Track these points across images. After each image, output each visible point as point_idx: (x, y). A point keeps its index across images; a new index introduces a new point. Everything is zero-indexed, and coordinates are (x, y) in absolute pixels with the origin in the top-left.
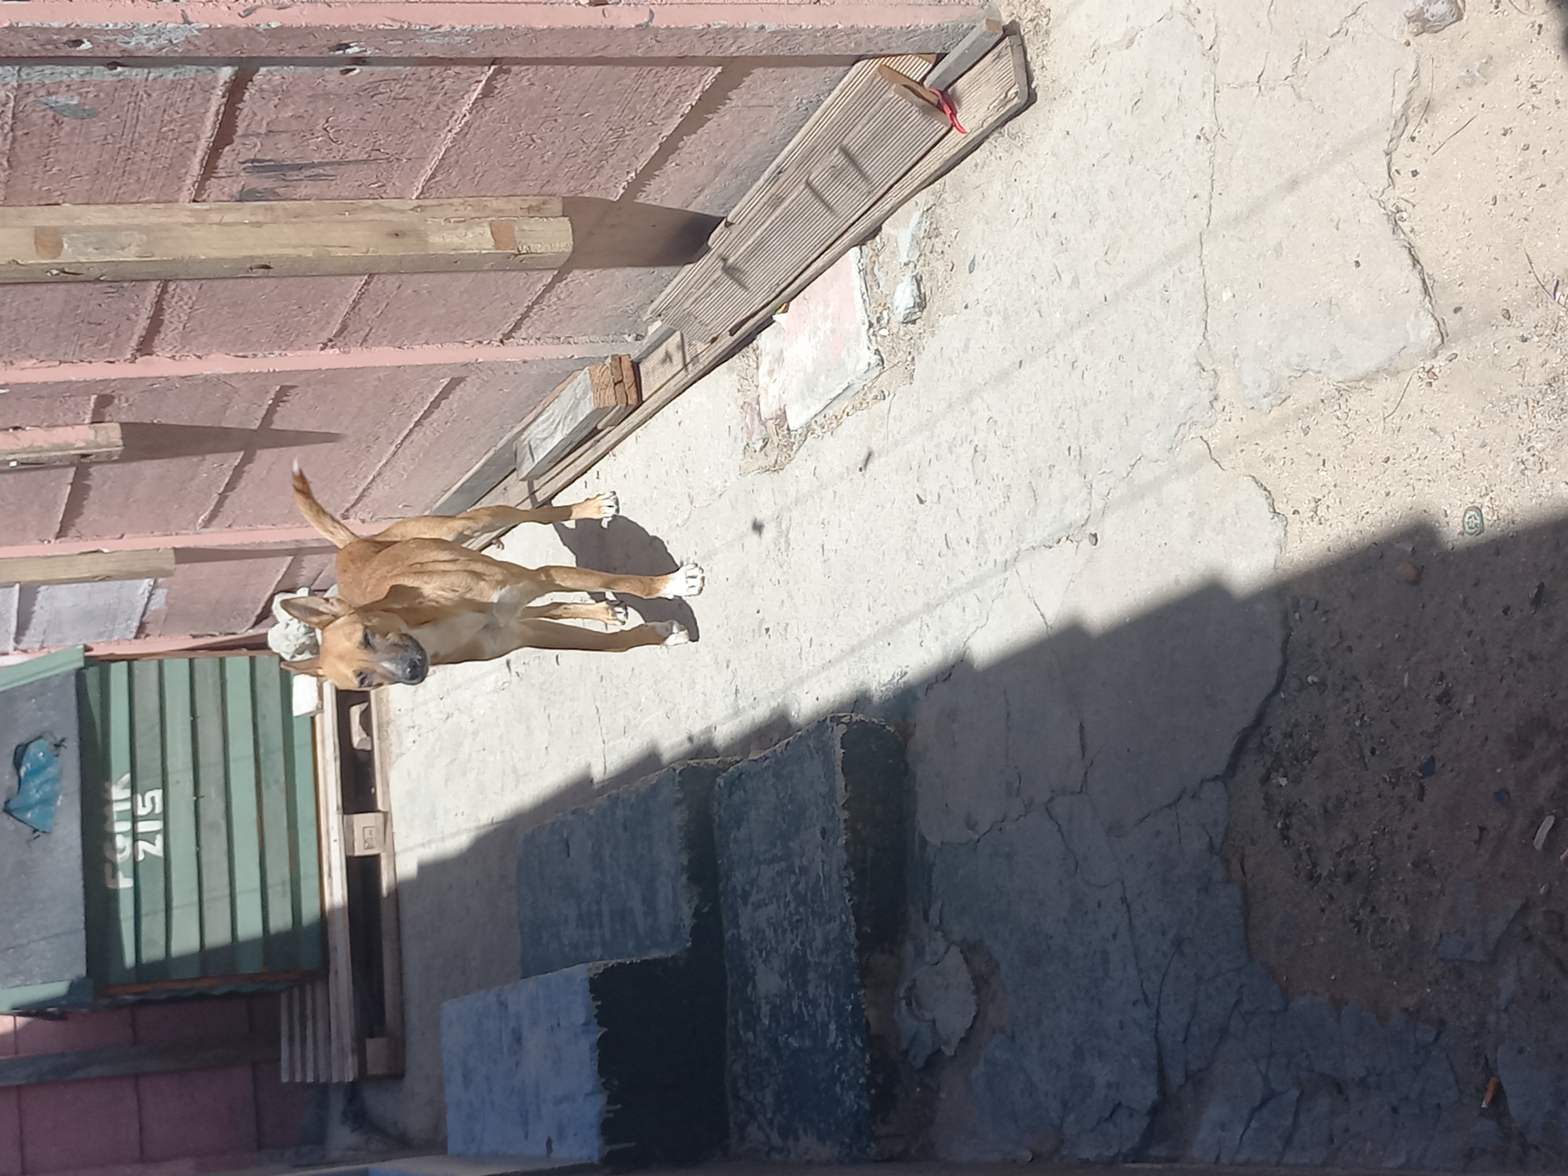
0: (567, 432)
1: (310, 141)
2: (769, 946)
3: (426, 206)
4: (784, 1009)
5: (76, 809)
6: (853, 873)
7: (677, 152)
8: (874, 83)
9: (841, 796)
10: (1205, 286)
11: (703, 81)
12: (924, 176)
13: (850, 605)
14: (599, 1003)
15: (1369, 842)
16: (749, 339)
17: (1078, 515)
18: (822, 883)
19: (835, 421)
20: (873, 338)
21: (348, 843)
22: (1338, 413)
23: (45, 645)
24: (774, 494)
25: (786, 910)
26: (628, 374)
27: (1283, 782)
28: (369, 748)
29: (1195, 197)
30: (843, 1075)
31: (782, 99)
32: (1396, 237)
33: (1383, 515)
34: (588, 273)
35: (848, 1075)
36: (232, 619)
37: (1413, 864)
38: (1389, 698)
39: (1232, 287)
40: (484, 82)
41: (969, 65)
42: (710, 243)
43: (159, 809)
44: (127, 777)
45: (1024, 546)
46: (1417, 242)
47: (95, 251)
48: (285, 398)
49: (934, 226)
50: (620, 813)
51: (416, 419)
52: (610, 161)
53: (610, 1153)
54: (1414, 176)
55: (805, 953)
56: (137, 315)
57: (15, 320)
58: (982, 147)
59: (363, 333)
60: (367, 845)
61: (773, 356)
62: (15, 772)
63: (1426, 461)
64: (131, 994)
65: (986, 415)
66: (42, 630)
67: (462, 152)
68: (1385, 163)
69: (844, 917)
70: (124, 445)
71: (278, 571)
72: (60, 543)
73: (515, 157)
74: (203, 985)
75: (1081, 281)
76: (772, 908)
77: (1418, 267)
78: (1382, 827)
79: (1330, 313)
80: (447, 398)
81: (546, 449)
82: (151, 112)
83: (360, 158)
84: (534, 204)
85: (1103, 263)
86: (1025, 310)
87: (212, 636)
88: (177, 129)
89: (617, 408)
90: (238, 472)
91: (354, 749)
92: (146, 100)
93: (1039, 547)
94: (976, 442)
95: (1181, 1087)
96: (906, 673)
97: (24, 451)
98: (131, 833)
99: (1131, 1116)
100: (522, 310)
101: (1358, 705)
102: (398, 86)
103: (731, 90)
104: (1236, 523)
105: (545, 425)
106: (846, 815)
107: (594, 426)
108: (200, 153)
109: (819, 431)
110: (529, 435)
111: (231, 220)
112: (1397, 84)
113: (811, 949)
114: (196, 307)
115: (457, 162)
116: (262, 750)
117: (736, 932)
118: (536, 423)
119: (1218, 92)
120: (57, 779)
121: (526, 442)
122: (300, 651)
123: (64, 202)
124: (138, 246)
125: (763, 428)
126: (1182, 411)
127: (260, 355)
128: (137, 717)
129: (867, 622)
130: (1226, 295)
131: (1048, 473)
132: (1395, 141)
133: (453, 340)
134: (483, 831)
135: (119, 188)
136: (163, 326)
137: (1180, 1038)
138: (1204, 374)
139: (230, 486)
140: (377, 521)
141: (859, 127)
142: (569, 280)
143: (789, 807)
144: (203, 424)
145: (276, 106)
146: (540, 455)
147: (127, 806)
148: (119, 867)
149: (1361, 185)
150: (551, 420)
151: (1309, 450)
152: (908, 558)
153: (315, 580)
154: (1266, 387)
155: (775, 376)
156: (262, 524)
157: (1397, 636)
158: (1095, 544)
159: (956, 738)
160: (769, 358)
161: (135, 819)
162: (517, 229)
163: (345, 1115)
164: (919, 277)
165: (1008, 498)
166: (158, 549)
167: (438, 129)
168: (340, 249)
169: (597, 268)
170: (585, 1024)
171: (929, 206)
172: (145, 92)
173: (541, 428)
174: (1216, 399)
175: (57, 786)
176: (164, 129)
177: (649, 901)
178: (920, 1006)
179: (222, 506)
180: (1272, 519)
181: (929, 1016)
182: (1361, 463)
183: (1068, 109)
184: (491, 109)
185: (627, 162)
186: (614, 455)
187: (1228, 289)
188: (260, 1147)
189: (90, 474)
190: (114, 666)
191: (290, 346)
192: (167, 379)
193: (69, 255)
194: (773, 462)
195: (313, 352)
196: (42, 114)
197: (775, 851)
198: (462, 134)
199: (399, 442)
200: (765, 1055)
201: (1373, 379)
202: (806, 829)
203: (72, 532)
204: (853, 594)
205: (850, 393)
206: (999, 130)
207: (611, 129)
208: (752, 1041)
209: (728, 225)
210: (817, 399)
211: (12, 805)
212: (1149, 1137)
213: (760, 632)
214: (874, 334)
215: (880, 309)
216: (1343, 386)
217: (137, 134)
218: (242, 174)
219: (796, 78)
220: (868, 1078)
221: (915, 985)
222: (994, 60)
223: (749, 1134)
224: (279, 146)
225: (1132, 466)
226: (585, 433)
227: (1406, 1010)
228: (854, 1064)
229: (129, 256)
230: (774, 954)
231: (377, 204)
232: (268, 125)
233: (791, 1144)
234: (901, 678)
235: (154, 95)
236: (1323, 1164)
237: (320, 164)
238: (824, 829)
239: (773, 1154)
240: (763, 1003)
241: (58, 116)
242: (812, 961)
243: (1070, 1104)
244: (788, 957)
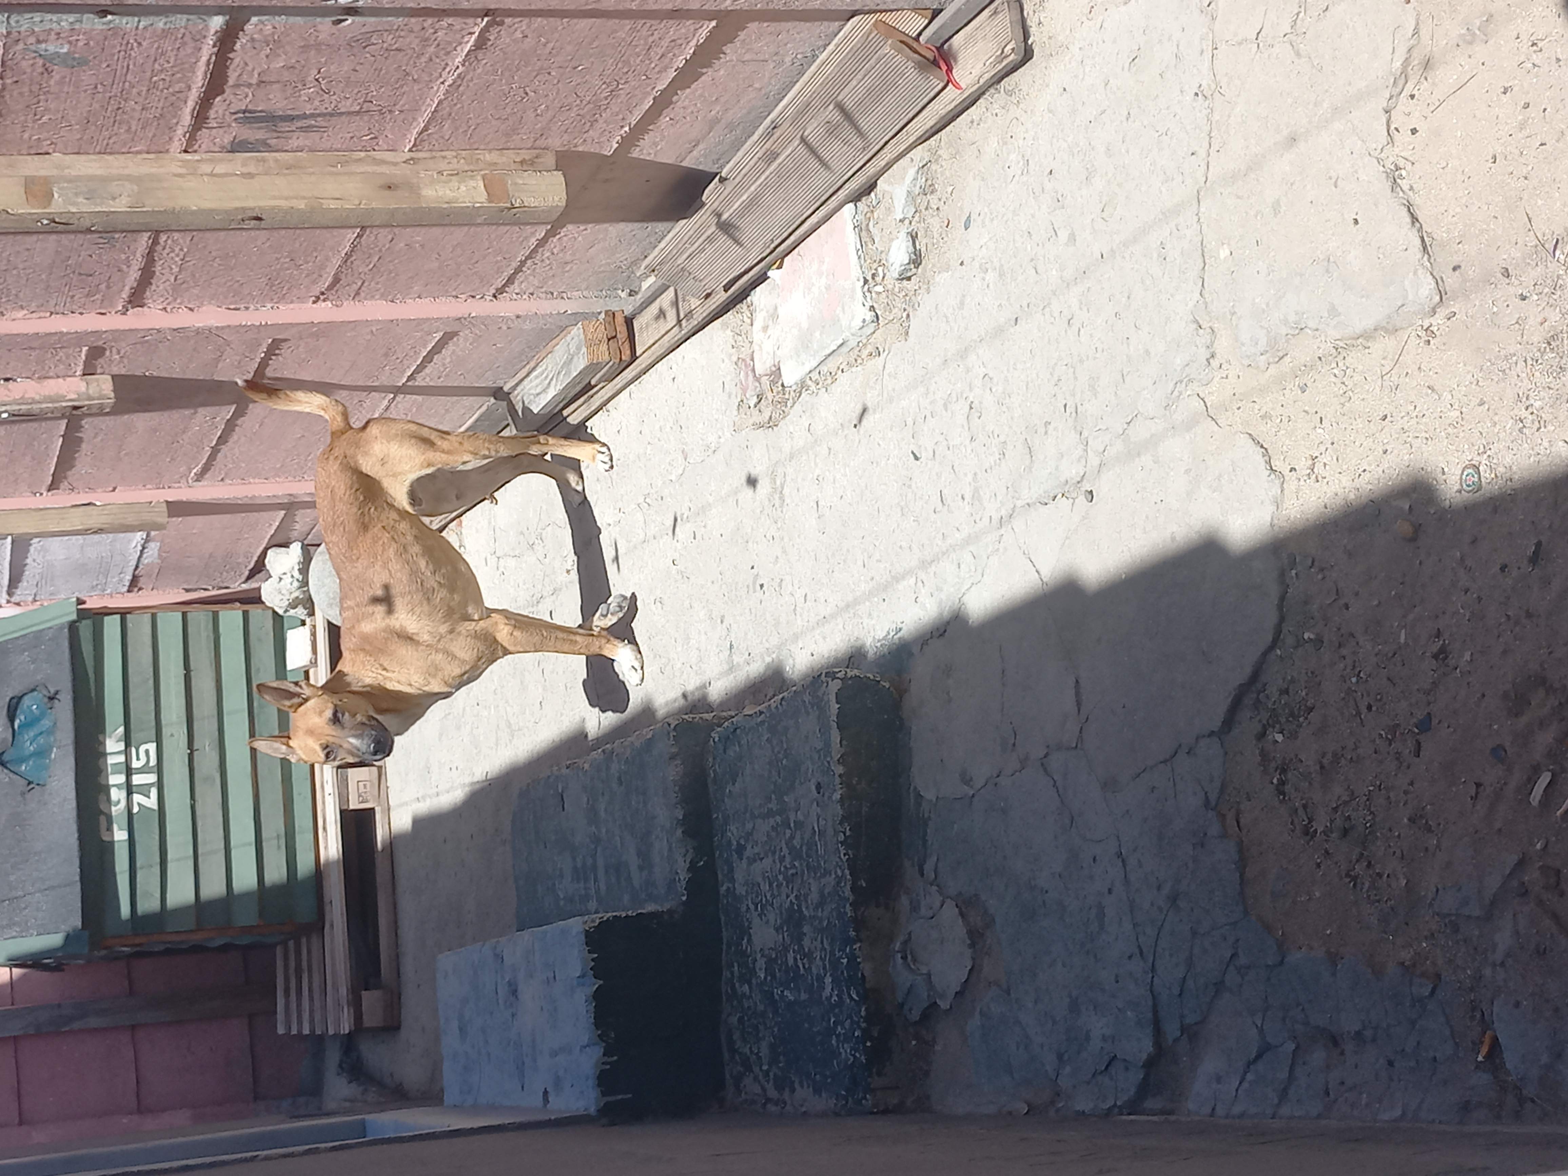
0: (560, 387)
1: (302, 92)
2: (764, 899)
3: (419, 159)
4: (779, 962)
5: (71, 762)
6: (848, 828)
7: (672, 106)
8: (870, 38)
9: (836, 751)
10: (1202, 244)
11: (697, 35)
12: (920, 131)
13: (845, 561)
14: (596, 955)
15: (1365, 798)
16: (743, 295)
17: (1074, 472)
18: (817, 838)
19: (829, 378)
20: (867, 294)
21: (343, 795)
22: (1335, 371)
23: (37, 598)
24: (768, 451)
25: (781, 864)
26: (622, 330)
27: (1279, 738)
29: (1193, 154)
30: (839, 1028)
31: (776, 54)
32: (1395, 195)
33: (1381, 472)
34: (582, 228)
35: (843, 1027)
36: (225, 573)
37: (1409, 820)
38: (1386, 655)
39: (1229, 244)
40: (477, 34)
41: (966, 21)
42: (704, 198)
43: (153, 762)
44: (121, 729)
45: (1019, 503)
46: (1417, 200)
47: (86, 201)
48: (277, 352)
49: (929, 182)
50: (614, 767)
51: (409, 374)
52: (604, 115)
53: (607, 1104)
54: (1413, 134)
55: (799, 906)
56: (128, 267)
58: (978, 103)
59: (355, 287)
60: (361, 799)
61: (767, 312)
62: (9, 724)
63: (1424, 420)
64: (125, 946)
65: (982, 371)
66: (35, 583)
67: (455, 105)
68: (1384, 121)
69: (839, 873)
70: (115, 397)
71: (271, 525)
72: (53, 495)
73: (508, 110)
74: (197, 938)
75: (1077, 238)
76: (767, 862)
77: (1418, 225)
78: (1378, 783)
79: (1327, 271)
80: (440, 352)
81: (540, 404)
82: (141, 61)
83: (352, 109)
84: (527, 158)
85: (1100, 220)
86: (1021, 266)
87: (205, 589)
88: (168, 79)
89: (611, 363)
90: (230, 426)
92: (136, 49)
93: (1035, 503)
94: (971, 399)
95: (1176, 1040)
96: (900, 629)
97: (15, 402)
98: (125, 786)
99: (1127, 1069)
100: (515, 264)
101: (1355, 661)
102: (391, 37)
103: (725, 45)
104: (1232, 480)
105: (538, 381)
106: (840, 770)
107: (587, 381)
108: (191, 103)
109: (813, 387)
110: (522, 390)
111: (222, 172)
112: (1396, 42)
113: (806, 901)
114: (188, 259)
115: (450, 115)
116: (255, 703)
117: (731, 885)
118: (529, 379)
119: (1216, 48)
120: (50, 732)
121: (519, 398)
122: (293, 605)
123: (54, 152)
124: (129, 196)
125: (757, 384)
126: (1179, 369)
127: (252, 307)
128: (131, 670)
129: (862, 578)
130: (1224, 253)
131: (1043, 430)
132: (1394, 99)
133: (446, 294)
134: (477, 786)
135: (110, 138)
136: (155, 278)
137: (1176, 991)
138: (1201, 331)
139: (222, 440)
141: (854, 82)
142: (562, 234)
143: (784, 762)
144: (195, 377)
145: (267, 56)
146: (534, 409)
147: (122, 758)
148: (114, 820)
149: (1359, 142)
150: (544, 375)
151: (1306, 408)
152: (903, 515)
153: (308, 534)
154: (1263, 345)
155: (769, 332)
156: (254, 478)
157: (1393, 593)
158: (1091, 501)
159: (951, 694)
160: (764, 313)
161: (129, 772)
162: (510, 182)
163: (340, 1066)
164: (914, 234)
165: (1004, 454)
166: (151, 503)
167: (431, 81)
168: (332, 201)
169: (590, 223)
170: (582, 976)
171: (924, 162)
172: (136, 41)
173: (534, 384)
174: (1213, 356)
175: (51, 739)
176: (155, 79)
177: (644, 856)
178: (915, 960)
179: (214, 460)
180: (1269, 476)
181: (924, 970)
182: (1359, 421)
183: (1065, 65)
184: (484, 62)
185: (621, 116)
186: (608, 411)
187: (1225, 246)
188: (257, 1098)
189: (82, 427)
190: (107, 619)
191: (282, 299)
192: (159, 331)
193: (59, 204)
194: (768, 418)
195: (305, 305)
196: (32, 62)
197: (770, 806)
198: (455, 86)
200: (761, 1007)
201: (1371, 337)
202: (801, 784)
203: (65, 485)
204: (848, 550)
205: (844, 349)
206: (995, 86)
207: (604, 83)
208: (748, 993)
209: (722, 180)
210: (811, 356)
211: (6, 757)
212: (1144, 1090)
213: (754, 588)
214: (869, 291)
215: (875, 265)
216: (1341, 344)
217: (127, 84)
218: (234, 125)
219: (791, 32)
220: (864, 1031)
221: (910, 939)
222: (991, 16)
223: (745, 1086)
224: (271, 96)
225: (1128, 423)
226: (578, 388)
227: (1403, 964)
228: (850, 1017)
229: (121, 205)
230: (769, 908)
231: (369, 156)
232: (259, 74)
233: (786, 1095)
234: (896, 634)
235: (144, 44)
236: (1319, 1116)
237: (313, 116)
238: (819, 784)
239: (769, 1106)
240: (759, 956)
241: (48, 62)
242: (807, 915)
243: (1066, 1057)
244: (783, 911)
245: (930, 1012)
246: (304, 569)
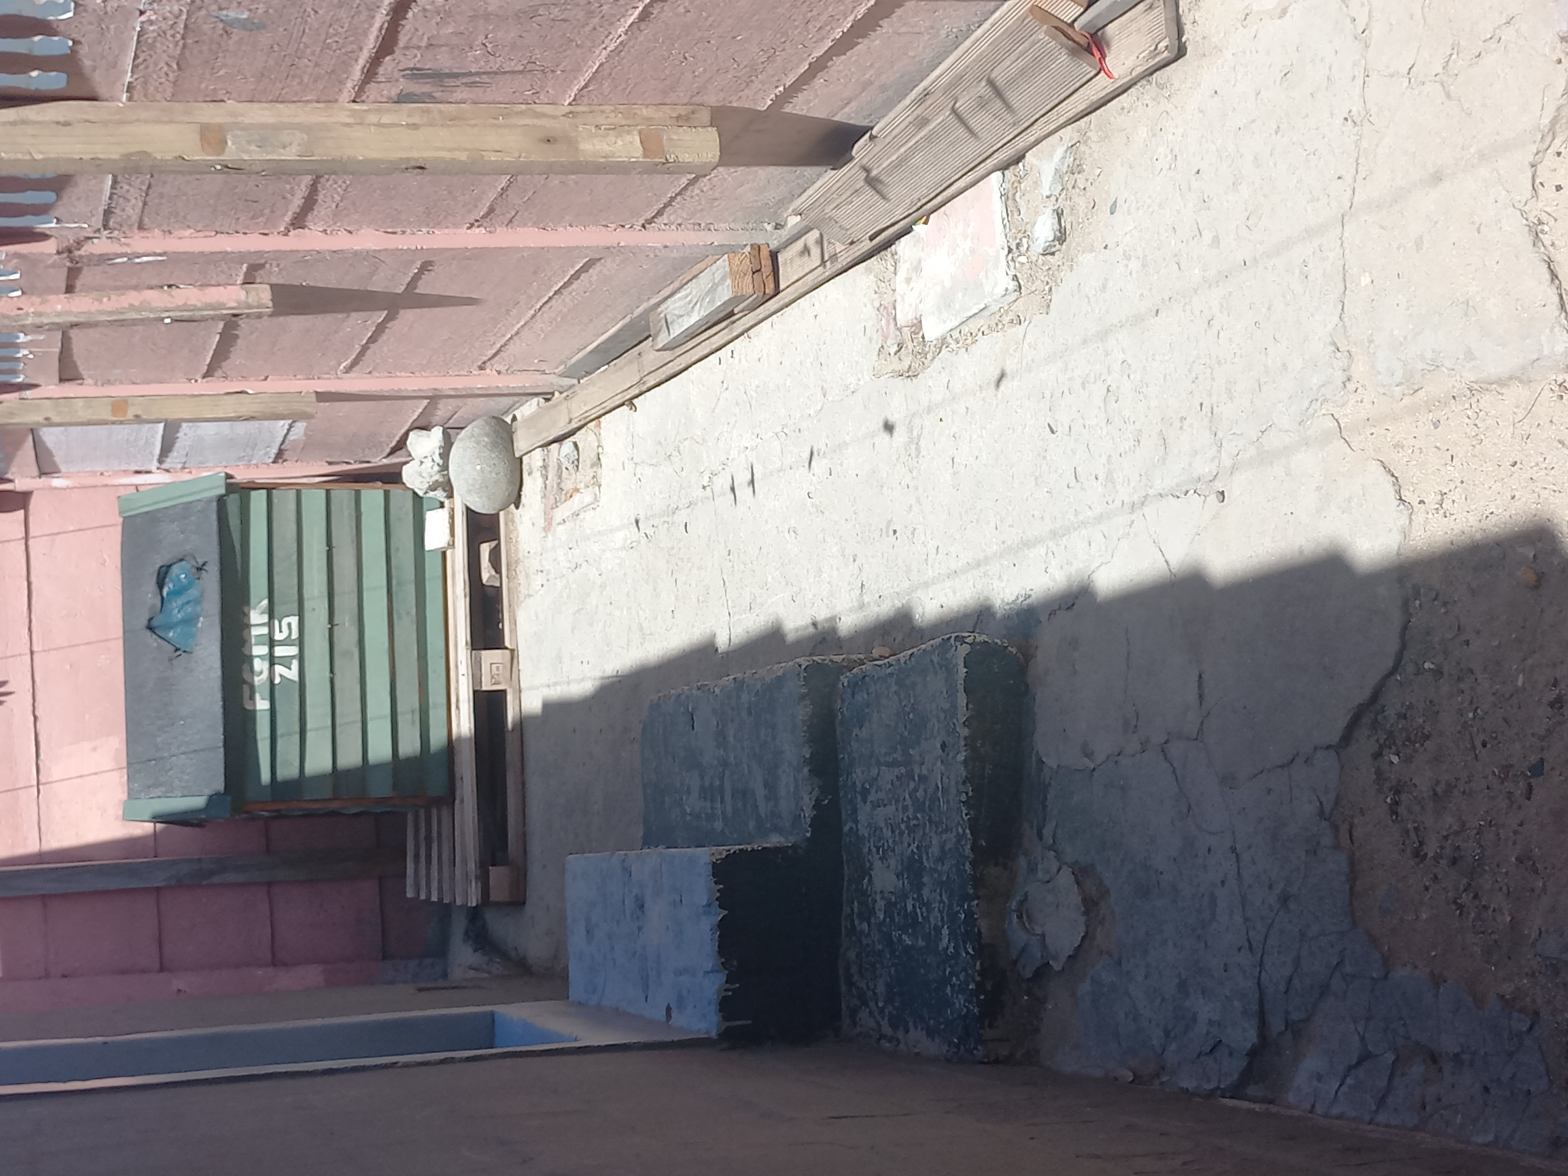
0: (703, 313)
1: (469, 54)
2: (886, 844)
3: (578, 113)
4: (898, 906)
5: (217, 632)
6: (970, 789)
7: (826, 70)
8: (1025, 22)
9: (962, 715)
10: (1344, 269)
11: (855, 12)
12: (1070, 114)
13: (978, 520)
14: (721, 886)
15: (1475, 831)
16: (888, 244)
17: (1207, 470)
18: (940, 794)
19: (970, 338)
20: (1011, 264)
21: (476, 677)
22: (1469, 412)
23: (186, 466)
24: (906, 400)
25: (904, 813)
26: (766, 262)
27: (1395, 759)
28: (498, 585)
29: (1339, 178)
30: (954, 978)
31: (932, 28)
32: (1537, 249)
33: (1507, 516)
34: (732, 170)
35: (958, 979)
36: (367, 450)
37: (1517, 859)
38: (1503, 696)
39: (1370, 273)
40: (641, 9)
41: (1121, 12)
42: (853, 153)
43: (295, 635)
44: (265, 602)
45: (1151, 492)
46: (1558, 257)
47: (258, 149)
48: (430, 268)
49: (1077, 162)
50: (745, 697)
51: (556, 288)
52: (760, 77)
53: (727, 1029)
54: (1558, 190)
55: (920, 857)
56: (293, 195)
57: (175, 196)
58: (1129, 91)
59: (509, 216)
60: (493, 681)
61: (911, 264)
62: (158, 590)
63: (1553, 472)
64: (264, 810)
65: (1121, 357)
66: (185, 453)
67: (616, 67)
68: (1530, 175)
69: (961, 831)
70: (274, 306)
71: (414, 411)
72: (207, 382)
73: (667, 72)
74: (335, 805)
75: (1221, 241)
76: (891, 809)
77: (1557, 282)
78: (1489, 818)
79: (1466, 314)
80: (587, 271)
81: (683, 326)
82: (317, 26)
83: (516, 69)
84: (683, 113)
85: (1244, 227)
86: (1165, 259)
87: (347, 463)
88: (341, 41)
89: (755, 296)
90: (381, 328)
91: (483, 585)
92: (313, 16)
93: (1167, 495)
94: (1109, 383)
95: (1281, 1034)
96: (1030, 596)
97: (178, 309)
98: (268, 657)
99: (1231, 1055)
100: (665, 200)
101: (1472, 698)
102: (558, 9)
103: (882, 19)
104: (1362, 504)
105: (682, 303)
106: (965, 732)
107: (730, 309)
108: (361, 62)
109: (953, 345)
110: (666, 309)
111: (389, 122)
112: (1546, 99)
113: (927, 854)
114: (349, 190)
115: (610, 74)
116: (394, 582)
117: (854, 826)
118: (673, 299)
119: (1368, 76)
120: (198, 601)
121: (662, 315)
122: (433, 488)
123: (229, 99)
124: (299, 145)
125: (898, 333)
126: (1314, 388)
127: (409, 231)
128: (275, 545)
129: (994, 540)
130: (1365, 280)
131: (1179, 424)
132: (1541, 154)
133: (596, 223)
134: (607, 681)
135: (283, 89)
136: (317, 205)
137: (1282, 988)
138: (1339, 355)
139: (372, 339)
140: (512, 372)
141: (1007, 62)
142: (713, 175)
143: (911, 716)
144: (350, 287)
145: (437, 24)
146: (677, 330)
147: (265, 630)
148: (257, 689)
149: (1504, 193)
150: (688, 299)
151: (1438, 444)
152: (1037, 484)
153: (450, 419)
154: (1399, 376)
155: (912, 284)
156: (401, 372)
157: (1514, 636)
158: (1223, 501)
159: (1076, 667)
160: (908, 265)
161: (272, 643)
162: (665, 137)
163: (466, 933)
164: (1060, 211)
165: (1139, 441)
166: (301, 393)
167: (593, 47)
168: (493, 154)
169: (740, 166)
170: (709, 905)
171: (1073, 142)
172: (313, 9)
173: (677, 305)
174: (1349, 380)
175: (199, 608)
176: (329, 41)
177: (771, 786)
178: (1030, 919)
179: (364, 356)
180: (1398, 506)
181: (1039, 931)
182: (1489, 464)
183: (1217, 69)
184: (646, 31)
185: (776, 78)
186: (749, 338)
187: (1367, 274)
188: (384, 958)
189: (239, 326)
190: (253, 494)
191: (438, 225)
192: (318, 252)
193: (232, 152)
194: (907, 367)
195: (460, 231)
196: (213, 26)
197: (895, 756)
198: (616, 52)
199: (538, 307)
200: (880, 947)
201: (1505, 385)
202: (927, 739)
203: (219, 373)
204: (981, 510)
205: (986, 313)
206: (1147, 78)
207: (763, 50)
208: (867, 930)
209: (872, 138)
210: (953, 315)
211: (154, 623)
212: (1247, 1076)
213: (887, 533)
214: (1013, 260)
215: (1020, 235)
216: (1476, 386)
217: (302, 45)
218: (401, 80)
219: (947, 10)
220: (978, 984)
221: (1026, 899)
222: (1146, 10)
223: (860, 1019)
224: (438, 57)
225: (1263, 432)
226: (721, 315)
227: (1503, 997)
228: (964, 970)
229: (290, 154)
230: (890, 853)
231: (529, 109)
232: (429, 39)
233: (900, 1034)
234: (1025, 600)
235: (320, 12)
236: (1415, 1128)
237: (477, 74)
238: (944, 742)
239: (882, 1042)
240: (878, 897)
241: (228, 27)
242: (928, 866)
243: (1172, 1035)
244: (905, 860)
245: (1043, 972)
246: (445, 454)
